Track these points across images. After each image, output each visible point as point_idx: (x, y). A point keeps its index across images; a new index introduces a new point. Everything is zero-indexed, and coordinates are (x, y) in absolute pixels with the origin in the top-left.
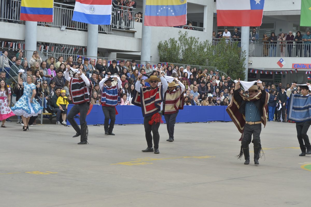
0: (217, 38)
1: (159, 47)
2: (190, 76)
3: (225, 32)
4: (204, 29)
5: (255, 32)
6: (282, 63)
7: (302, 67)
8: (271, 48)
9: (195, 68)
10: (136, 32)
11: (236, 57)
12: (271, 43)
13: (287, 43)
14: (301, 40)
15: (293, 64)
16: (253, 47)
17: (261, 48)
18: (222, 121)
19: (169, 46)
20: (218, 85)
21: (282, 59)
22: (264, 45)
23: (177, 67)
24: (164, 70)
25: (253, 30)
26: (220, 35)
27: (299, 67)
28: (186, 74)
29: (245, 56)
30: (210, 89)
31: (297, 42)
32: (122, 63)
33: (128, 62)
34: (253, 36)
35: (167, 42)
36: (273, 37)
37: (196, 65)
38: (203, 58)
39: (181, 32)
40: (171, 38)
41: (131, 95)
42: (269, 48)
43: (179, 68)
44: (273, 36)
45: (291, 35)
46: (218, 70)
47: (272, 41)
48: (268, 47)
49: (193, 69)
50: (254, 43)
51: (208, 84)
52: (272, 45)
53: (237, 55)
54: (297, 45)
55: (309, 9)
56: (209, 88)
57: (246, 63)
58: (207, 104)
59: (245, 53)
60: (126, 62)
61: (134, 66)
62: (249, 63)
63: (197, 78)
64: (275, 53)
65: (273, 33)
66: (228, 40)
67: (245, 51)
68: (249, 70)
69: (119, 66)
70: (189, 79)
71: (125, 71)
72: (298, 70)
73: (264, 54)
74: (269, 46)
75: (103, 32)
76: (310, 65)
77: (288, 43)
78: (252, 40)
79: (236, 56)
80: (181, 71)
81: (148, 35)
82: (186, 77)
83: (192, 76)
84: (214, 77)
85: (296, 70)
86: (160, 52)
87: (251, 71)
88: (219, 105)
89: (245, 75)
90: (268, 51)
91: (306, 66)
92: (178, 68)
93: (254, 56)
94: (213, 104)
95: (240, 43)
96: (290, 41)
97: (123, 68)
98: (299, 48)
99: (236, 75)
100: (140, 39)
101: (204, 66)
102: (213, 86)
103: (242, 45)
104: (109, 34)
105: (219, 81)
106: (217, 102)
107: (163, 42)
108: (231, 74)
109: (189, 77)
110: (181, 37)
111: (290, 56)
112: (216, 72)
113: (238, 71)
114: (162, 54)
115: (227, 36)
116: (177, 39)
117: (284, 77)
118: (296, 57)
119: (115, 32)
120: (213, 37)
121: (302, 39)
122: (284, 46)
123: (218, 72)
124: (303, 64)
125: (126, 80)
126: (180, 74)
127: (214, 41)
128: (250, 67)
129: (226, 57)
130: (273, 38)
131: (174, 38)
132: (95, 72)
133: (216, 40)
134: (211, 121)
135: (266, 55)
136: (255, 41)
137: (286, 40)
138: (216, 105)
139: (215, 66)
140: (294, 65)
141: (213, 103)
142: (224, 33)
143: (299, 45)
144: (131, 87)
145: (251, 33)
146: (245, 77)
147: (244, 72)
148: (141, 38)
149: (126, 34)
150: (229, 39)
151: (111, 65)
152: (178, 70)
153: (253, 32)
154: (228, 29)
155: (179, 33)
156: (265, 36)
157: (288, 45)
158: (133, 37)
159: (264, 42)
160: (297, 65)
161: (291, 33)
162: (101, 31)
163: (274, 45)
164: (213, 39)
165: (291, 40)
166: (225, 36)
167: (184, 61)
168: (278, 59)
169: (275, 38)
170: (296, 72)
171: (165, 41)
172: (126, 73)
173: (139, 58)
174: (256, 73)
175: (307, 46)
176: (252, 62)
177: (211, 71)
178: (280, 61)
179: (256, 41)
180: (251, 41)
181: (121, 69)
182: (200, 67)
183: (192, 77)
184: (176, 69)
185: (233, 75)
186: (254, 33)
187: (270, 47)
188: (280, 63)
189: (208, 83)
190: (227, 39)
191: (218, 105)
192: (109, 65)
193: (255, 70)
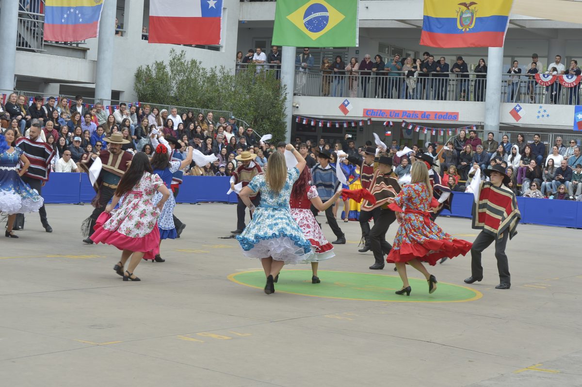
0: (243, 62)
1: (138, 76)
2: (179, 126)
3: (257, 53)
4: (222, 47)
5: (308, 55)
6: (347, 108)
7: (379, 115)
8: (335, 82)
9: (190, 113)
10: (89, 49)
11: (268, 96)
12: (335, 73)
13: (361, 75)
14: (384, 70)
15: (364, 110)
16: (303, 79)
17: (318, 81)
18: (226, 203)
19: (154, 74)
20: (229, 142)
21: (347, 101)
22: (324, 76)
23: (155, 110)
24: (132, 114)
25: (305, 50)
26: (250, 58)
27: (374, 115)
28: (170, 123)
29: (286, 94)
30: (212, 147)
31: (377, 74)
32: (52, 100)
33: (65, 100)
34: (304, 61)
35: (150, 68)
36: (338, 64)
37: (196, 107)
38: (209, 96)
39: (174, 51)
40: (156, 62)
41: (59, 154)
42: (332, 82)
43: (159, 112)
44: (338, 62)
45: (369, 60)
46: (233, 117)
47: (336, 70)
48: (329, 80)
49: (185, 115)
50: (305, 73)
51: (207, 140)
52: (336, 77)
53: (271, 93)
54: (377, 78)
55: (287, 17)
56: (209, 146)
57: (287, 106)
58: (201, 173)
59: (286, 89)
60: (62, 100)
61: (79, 106)
62: (293, 106)
63: (192, 129)
64: (341, 90)
65: (338, 57)
66: (261, 67)
67: (285, 86)
68: (294, 117)
69: (48, 106)
70: (175, 131)
71: (55, 115)
72: (373, 119)
73: (323, 91)
74: (332, 78)
75: (28, 48)
76: (391, 112)
77: (362, 73)
78: (303, 68)
79: (268, 94)
80: (162, 117)
81: (108, 56)
82: (170, 127)
83: (181, 125)
84: (221, 128)
85: (370, 120)
86: (136, 85)
87: (297, 119)
88: (223, 174)
89: (286, 127)
90: (329, 88)
91: (385, 114)
92: (157, 112)
93: (305, 95)
94: (212, 174)
95: (280, 71)
96: (366, 70)
97: (54, 109)
98: (379, 84)
99: (268, 125)
100: (94, 61)
101: (212, 109)
102: (218, 143)
103: (282, 76)
104: (38, 51)
105: (233, 135)
106: (219, 171)
107: (144, 68)
108: (261, 124)
109: (175, 128)
110: (174, 59)
111: (365, 97)
112: (230, 120)
113: (273, 119)
114: (141, 88)
115: (260, 59)
116: (166, 63)
117: (360, 130)
118: (375, 97)
119: (51, 49)
120: (237, 60)
121: (386, 69)
122: (356, 80)
123: (234, 119)
124: (381, 111)
125: (54, 130)
126: (160, 123)
127: (238, 67)
128: (296, 113)
129: (252, 96)
130: (338, 66)
131: (162, 62)
132: (3, 115)
133: (243, 66)
134: (207, 202)
135: (326, 94)
136: (307, 70)
137: (361, 68)
138: (218, 175)
139: (232, 109)
140: (366, 112)
141: (212, 172)
142: (255, 54)
143: (380, 78)
144: (60, 142)
145: (301, 55)
146: (286, 130)
147: (285, 121)
148: (96, 60)
149: (70, 52)
150: (263, 66)
151: (34, 104)
152: (158, 114)
153: (304, 54)
154: (263, 49)
155: (171, 52)
156: (326, 61)
157: (362, 77)
158: (84, 58)
159: (324, 72)
160: (370, 111)
161: (369, 58)
162: (25, 48)
163: (339, 77)
164: (237, 65)
165: (368, 69)
166: (256, 60)
167: (176, 101)
168: (340, 100)
169: (342, 65)
170: (369, 123)
171: (146, 67)
172: (56, 117)
173: (91, 93)
174: (304, 122)
175: (393, 80)
176: (299, 105)
177: (222, 119)
178: (344, 103)
179: (309, 69)
180: (301, 69)
181: (50, 110)
182: (203, 111)
183: (182, 127)
184: (154, 113)
185: (264, 126)
186: (306, 56)
187: (334, 79)
188: (343, 107)
189: (208, 137)
190: (260, 65)
191: (221, 176)
192: (31, 103)
193: (303, 119)
